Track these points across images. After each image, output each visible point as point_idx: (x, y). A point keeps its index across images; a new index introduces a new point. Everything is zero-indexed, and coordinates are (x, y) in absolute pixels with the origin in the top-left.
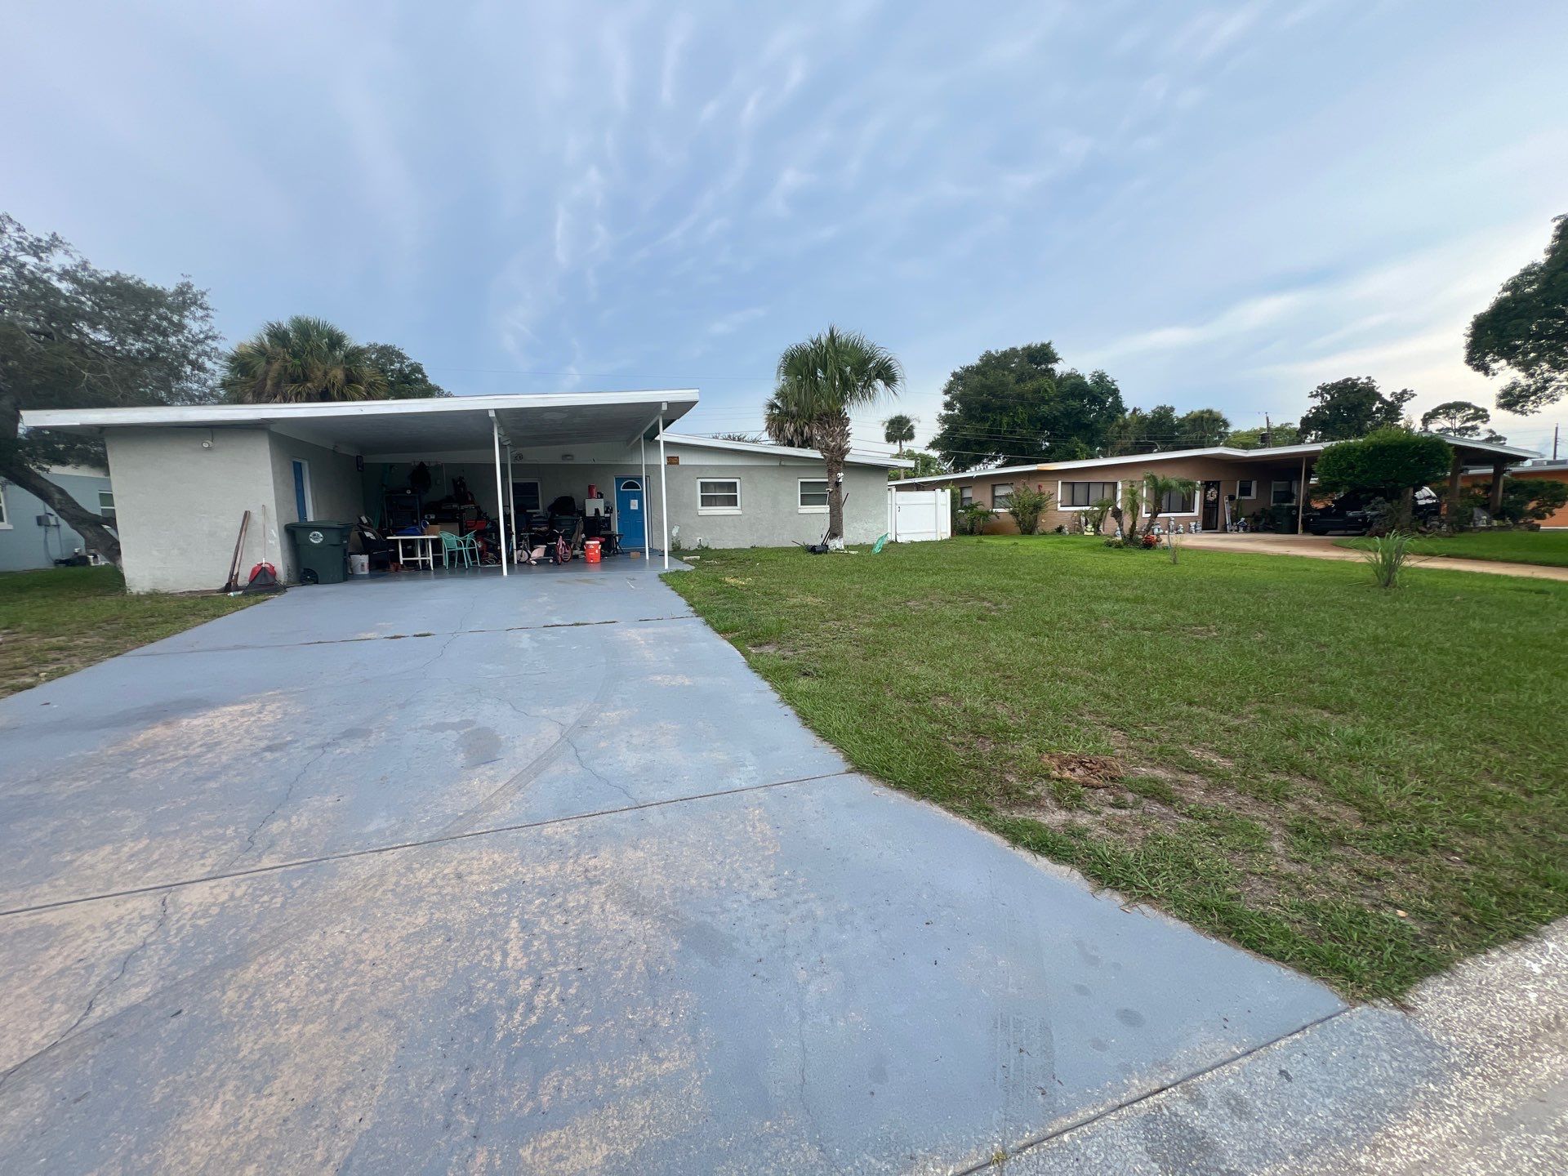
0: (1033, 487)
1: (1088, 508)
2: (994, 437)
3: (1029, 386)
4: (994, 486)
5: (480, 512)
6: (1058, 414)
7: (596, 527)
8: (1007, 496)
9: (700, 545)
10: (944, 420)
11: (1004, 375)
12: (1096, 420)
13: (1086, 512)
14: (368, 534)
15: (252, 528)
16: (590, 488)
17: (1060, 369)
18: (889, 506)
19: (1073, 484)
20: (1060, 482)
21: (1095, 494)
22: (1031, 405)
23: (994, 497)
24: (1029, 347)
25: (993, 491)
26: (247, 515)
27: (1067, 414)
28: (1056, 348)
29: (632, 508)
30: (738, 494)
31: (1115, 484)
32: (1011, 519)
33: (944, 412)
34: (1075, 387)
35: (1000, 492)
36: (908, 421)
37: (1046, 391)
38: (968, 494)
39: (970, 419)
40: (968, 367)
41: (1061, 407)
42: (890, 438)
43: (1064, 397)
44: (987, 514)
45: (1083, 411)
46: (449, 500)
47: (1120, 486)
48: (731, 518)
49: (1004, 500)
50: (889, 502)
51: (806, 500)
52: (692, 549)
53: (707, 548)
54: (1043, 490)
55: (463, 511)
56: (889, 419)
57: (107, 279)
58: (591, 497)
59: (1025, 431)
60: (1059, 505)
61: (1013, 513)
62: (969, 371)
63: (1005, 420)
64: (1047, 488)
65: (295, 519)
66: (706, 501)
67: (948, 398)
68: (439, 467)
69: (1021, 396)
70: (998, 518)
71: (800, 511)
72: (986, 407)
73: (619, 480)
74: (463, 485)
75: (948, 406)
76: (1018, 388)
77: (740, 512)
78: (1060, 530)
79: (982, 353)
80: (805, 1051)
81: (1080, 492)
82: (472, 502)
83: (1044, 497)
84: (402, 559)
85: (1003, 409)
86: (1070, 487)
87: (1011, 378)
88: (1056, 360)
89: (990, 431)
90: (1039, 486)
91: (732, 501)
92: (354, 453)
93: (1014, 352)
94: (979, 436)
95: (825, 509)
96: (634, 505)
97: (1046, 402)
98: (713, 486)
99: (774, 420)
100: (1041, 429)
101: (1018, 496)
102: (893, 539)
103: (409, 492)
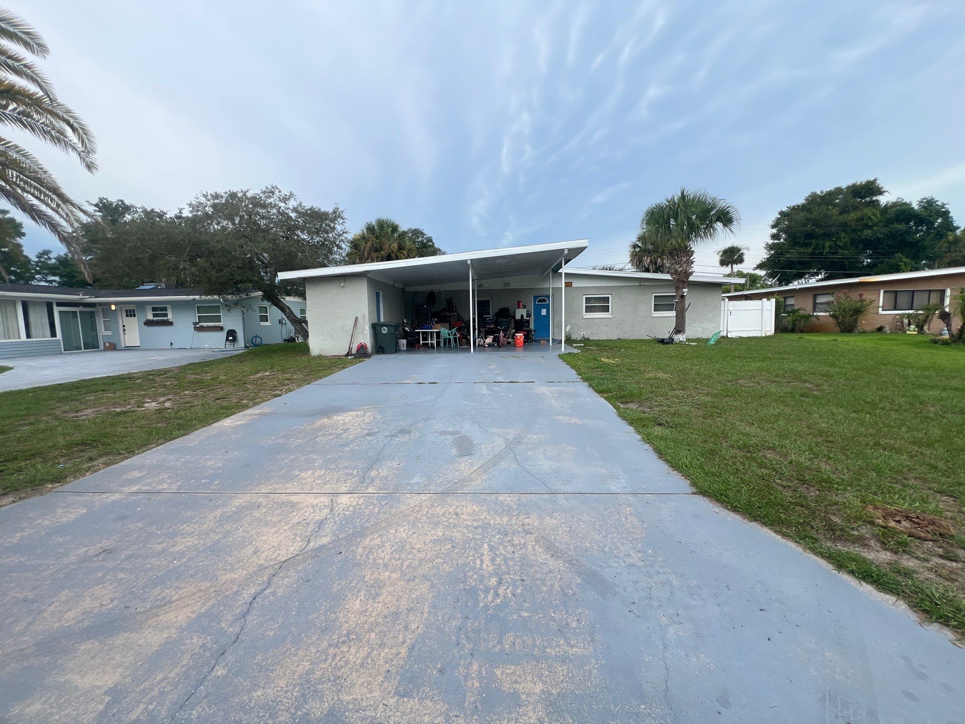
0: (854, 296)
1: (911, 312)
2: (816, 258)
3: (853, 216)
4: (815, 297)
5: (459, 317)
6: (880, 236)
7: (521, 325)
8: (828, 303)
9: (583, 337)
10: (770, 247)
11: (828, 209)
12: (923, 239)
13: (909, 316)
14: (407, 329)
15: (358, 325)
16: (519, 303)
17: (883, 200)
18: (722, 312)
19: (896, 292)
20: (882, 291)
21: (919, 300)
22: (854, 231)
23: (815, 304)
24: (854, 186)
25: (815, 299)
26: (357, 318)
27: (892, 236)
28: (881, 183)
29: (542, 314)
30: (610, 304)
31: (943, 292)
32: (832, 320)
33: (771, 242)
34: (902, 212)
35: (821, 299)
36: (739, 250)
37: (870, 218)
38: (790, 301)
39: (794, 245)
40: (794, 207)
41: (885, 230)
42: (723, 263)
43: (889, 222)
44: (807, 317)
45: (908, 232)
46: (444, 310)
47: (948, 292)
48: (604, 320)
49: (825, 306)
50: (722, 308)
51: (657, 308)
52: (578, 339)
53: (588, 339)
54: (863, 297)
55: (451, 316)
56: (723, 249)
57: (308, 210)
58: (519, 308)
59: (847, 252)
60: (880, 309)
61: (833, 316)
62: (795, 209)
63: (828, 244)
64: (868, 296)
65: (376, 321)
66: (589, 309)
67: (775, 231)
68: (440, 293)
69: (844, 226)
70: (818, 319)
71: (653, 315)
72: (809, 235)
73: (535, 298)
74: (451, 302)
75: (774, 237)
76: (841, 219)
77: (611, 316)
78: (880, 329)
79: (808, 194)
80: (667, 670)
81: (903, 299)
82: (456, 311)
83: (865, 303)
84: (421, 342)
85: (826, 236)
86: (892, 296)
87: (835, 211)
88: (880, 192)
89: (813, 254)
90: (861, 295)
91: (606, 309)
92: (401, 286)
93: (839, 191)
94: (802, 258)
95: (673, 314)
96: (544, 312)
97: (870, 227)
98: (593, 300)
99: (636, 255)
100: (864, 249)
101: (838, 303)
102: (725, 334)
103: (425, 306)
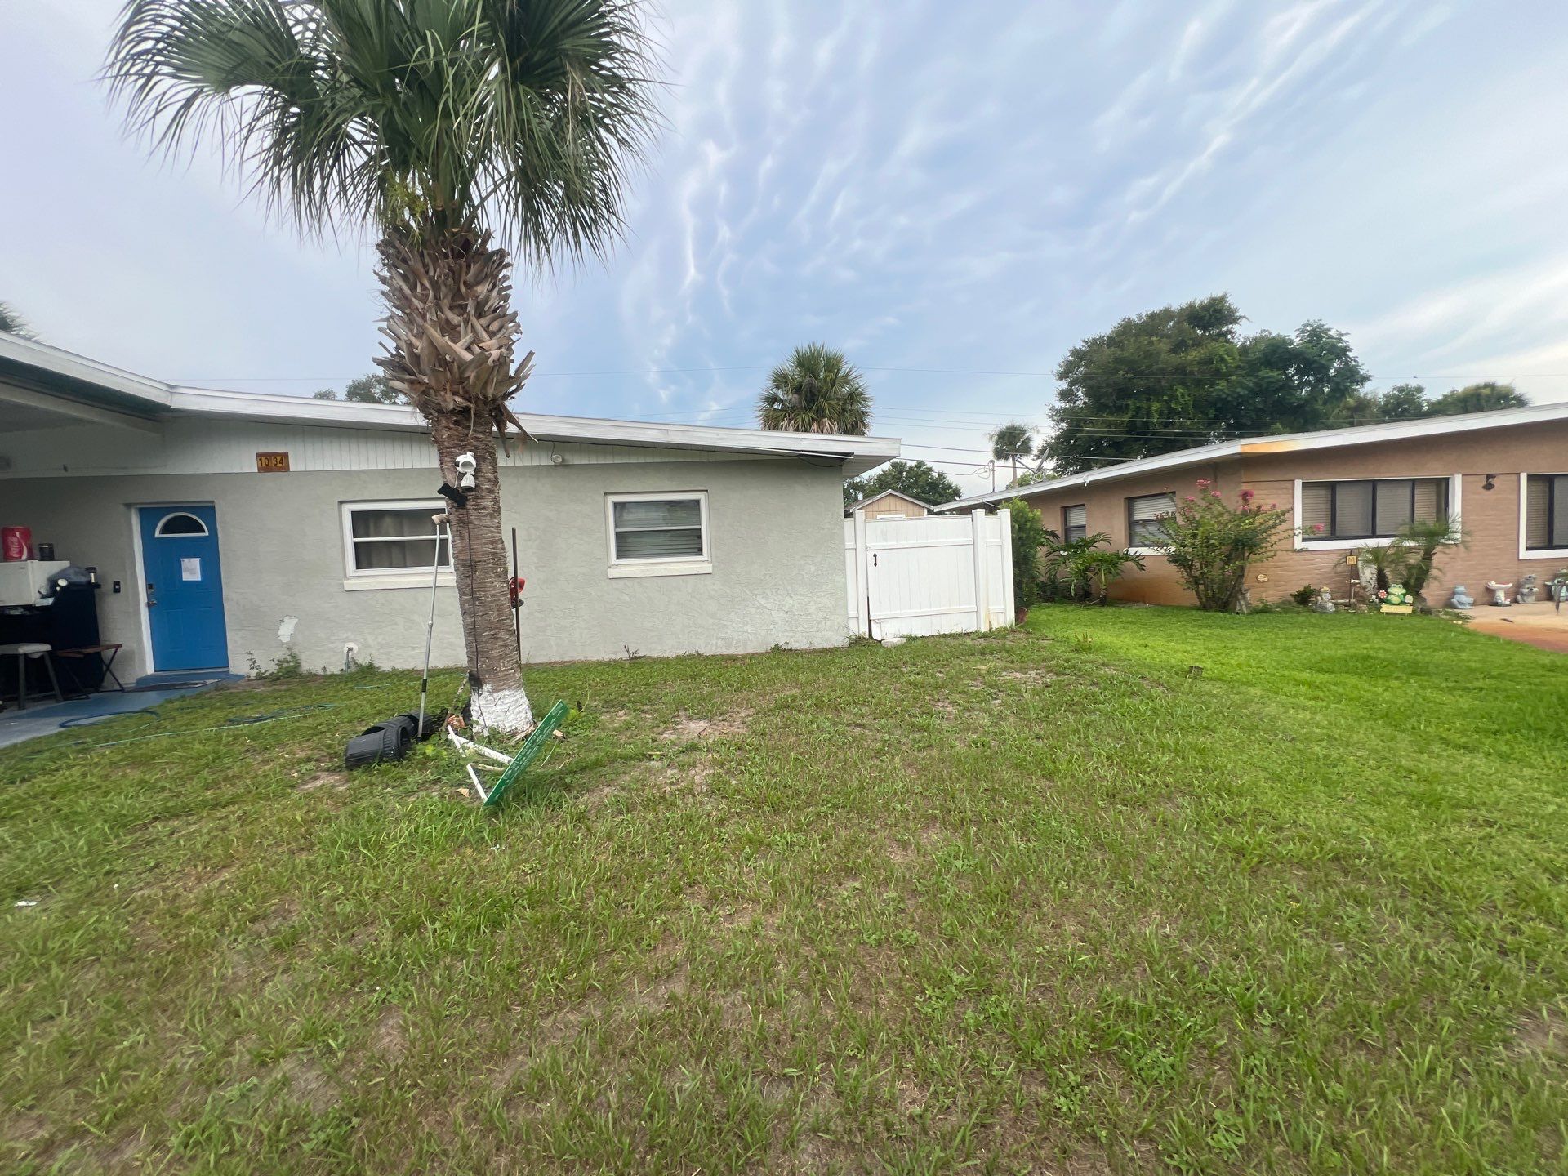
2: (1138, 433)
3: (1193, 355)
6: (1242, 392)
8: (1159, 522)
10: (1060, 416)
11: (1151, 343)
12: (1311, 397)
17: (1243, 333)
18: (850, 554)
19: (1332, 486)
20: (1298, 485)
22: (1199, 383)
24: (1191, 306)
27: (1261, 391)
28: (1233, 301)
29: (187, 578)
31: (1443, 486)
33: (1059, 404)
34: (1272, 353)
35: (1146, 512)
36: (1021, 431)
37: (1222, 360)
38: (1078, 518)
39: (1099, 411)
40: (1095, 340)
41: (1250, 382)
42: (997, 455)
43: (1253, 368)
45: (1287, 386)
47: (1457, 487)
49: (1153, 529)
50: (850, 544)
54: (1254, 503)
59: (1189, 422)
60: (1298, 537)
62: (1095, 345)
63: (1156, 406)
64: (1264, 497)
66: (372, 556)
67: (1064, 385)
69: (1181, 372)
70: (1141, 568)
72: (1123, 392)
73: (147, 514)
75: (1065, 395)
76: (1175, 359)
81: (1351, 507)
83: (1260, 519)
85: (1151, 393)
86: (1324, 493)
87: (1164, 346)
88: (1235, 321)
89: (1132, 424)
93: (1167, 314)
94: (1113, 433)
97: (1226, 376)
100: (1216, 417)
101: (1188, 519)
